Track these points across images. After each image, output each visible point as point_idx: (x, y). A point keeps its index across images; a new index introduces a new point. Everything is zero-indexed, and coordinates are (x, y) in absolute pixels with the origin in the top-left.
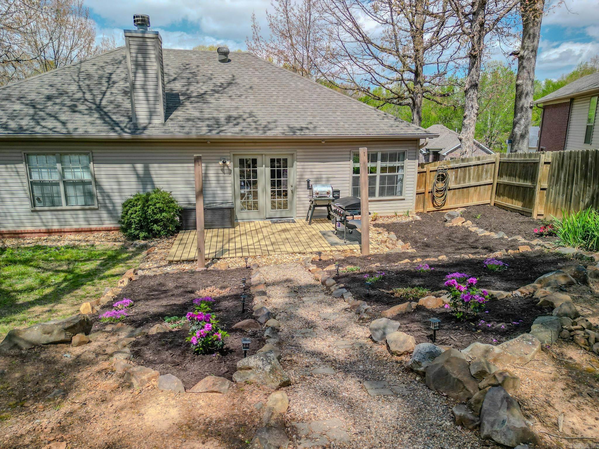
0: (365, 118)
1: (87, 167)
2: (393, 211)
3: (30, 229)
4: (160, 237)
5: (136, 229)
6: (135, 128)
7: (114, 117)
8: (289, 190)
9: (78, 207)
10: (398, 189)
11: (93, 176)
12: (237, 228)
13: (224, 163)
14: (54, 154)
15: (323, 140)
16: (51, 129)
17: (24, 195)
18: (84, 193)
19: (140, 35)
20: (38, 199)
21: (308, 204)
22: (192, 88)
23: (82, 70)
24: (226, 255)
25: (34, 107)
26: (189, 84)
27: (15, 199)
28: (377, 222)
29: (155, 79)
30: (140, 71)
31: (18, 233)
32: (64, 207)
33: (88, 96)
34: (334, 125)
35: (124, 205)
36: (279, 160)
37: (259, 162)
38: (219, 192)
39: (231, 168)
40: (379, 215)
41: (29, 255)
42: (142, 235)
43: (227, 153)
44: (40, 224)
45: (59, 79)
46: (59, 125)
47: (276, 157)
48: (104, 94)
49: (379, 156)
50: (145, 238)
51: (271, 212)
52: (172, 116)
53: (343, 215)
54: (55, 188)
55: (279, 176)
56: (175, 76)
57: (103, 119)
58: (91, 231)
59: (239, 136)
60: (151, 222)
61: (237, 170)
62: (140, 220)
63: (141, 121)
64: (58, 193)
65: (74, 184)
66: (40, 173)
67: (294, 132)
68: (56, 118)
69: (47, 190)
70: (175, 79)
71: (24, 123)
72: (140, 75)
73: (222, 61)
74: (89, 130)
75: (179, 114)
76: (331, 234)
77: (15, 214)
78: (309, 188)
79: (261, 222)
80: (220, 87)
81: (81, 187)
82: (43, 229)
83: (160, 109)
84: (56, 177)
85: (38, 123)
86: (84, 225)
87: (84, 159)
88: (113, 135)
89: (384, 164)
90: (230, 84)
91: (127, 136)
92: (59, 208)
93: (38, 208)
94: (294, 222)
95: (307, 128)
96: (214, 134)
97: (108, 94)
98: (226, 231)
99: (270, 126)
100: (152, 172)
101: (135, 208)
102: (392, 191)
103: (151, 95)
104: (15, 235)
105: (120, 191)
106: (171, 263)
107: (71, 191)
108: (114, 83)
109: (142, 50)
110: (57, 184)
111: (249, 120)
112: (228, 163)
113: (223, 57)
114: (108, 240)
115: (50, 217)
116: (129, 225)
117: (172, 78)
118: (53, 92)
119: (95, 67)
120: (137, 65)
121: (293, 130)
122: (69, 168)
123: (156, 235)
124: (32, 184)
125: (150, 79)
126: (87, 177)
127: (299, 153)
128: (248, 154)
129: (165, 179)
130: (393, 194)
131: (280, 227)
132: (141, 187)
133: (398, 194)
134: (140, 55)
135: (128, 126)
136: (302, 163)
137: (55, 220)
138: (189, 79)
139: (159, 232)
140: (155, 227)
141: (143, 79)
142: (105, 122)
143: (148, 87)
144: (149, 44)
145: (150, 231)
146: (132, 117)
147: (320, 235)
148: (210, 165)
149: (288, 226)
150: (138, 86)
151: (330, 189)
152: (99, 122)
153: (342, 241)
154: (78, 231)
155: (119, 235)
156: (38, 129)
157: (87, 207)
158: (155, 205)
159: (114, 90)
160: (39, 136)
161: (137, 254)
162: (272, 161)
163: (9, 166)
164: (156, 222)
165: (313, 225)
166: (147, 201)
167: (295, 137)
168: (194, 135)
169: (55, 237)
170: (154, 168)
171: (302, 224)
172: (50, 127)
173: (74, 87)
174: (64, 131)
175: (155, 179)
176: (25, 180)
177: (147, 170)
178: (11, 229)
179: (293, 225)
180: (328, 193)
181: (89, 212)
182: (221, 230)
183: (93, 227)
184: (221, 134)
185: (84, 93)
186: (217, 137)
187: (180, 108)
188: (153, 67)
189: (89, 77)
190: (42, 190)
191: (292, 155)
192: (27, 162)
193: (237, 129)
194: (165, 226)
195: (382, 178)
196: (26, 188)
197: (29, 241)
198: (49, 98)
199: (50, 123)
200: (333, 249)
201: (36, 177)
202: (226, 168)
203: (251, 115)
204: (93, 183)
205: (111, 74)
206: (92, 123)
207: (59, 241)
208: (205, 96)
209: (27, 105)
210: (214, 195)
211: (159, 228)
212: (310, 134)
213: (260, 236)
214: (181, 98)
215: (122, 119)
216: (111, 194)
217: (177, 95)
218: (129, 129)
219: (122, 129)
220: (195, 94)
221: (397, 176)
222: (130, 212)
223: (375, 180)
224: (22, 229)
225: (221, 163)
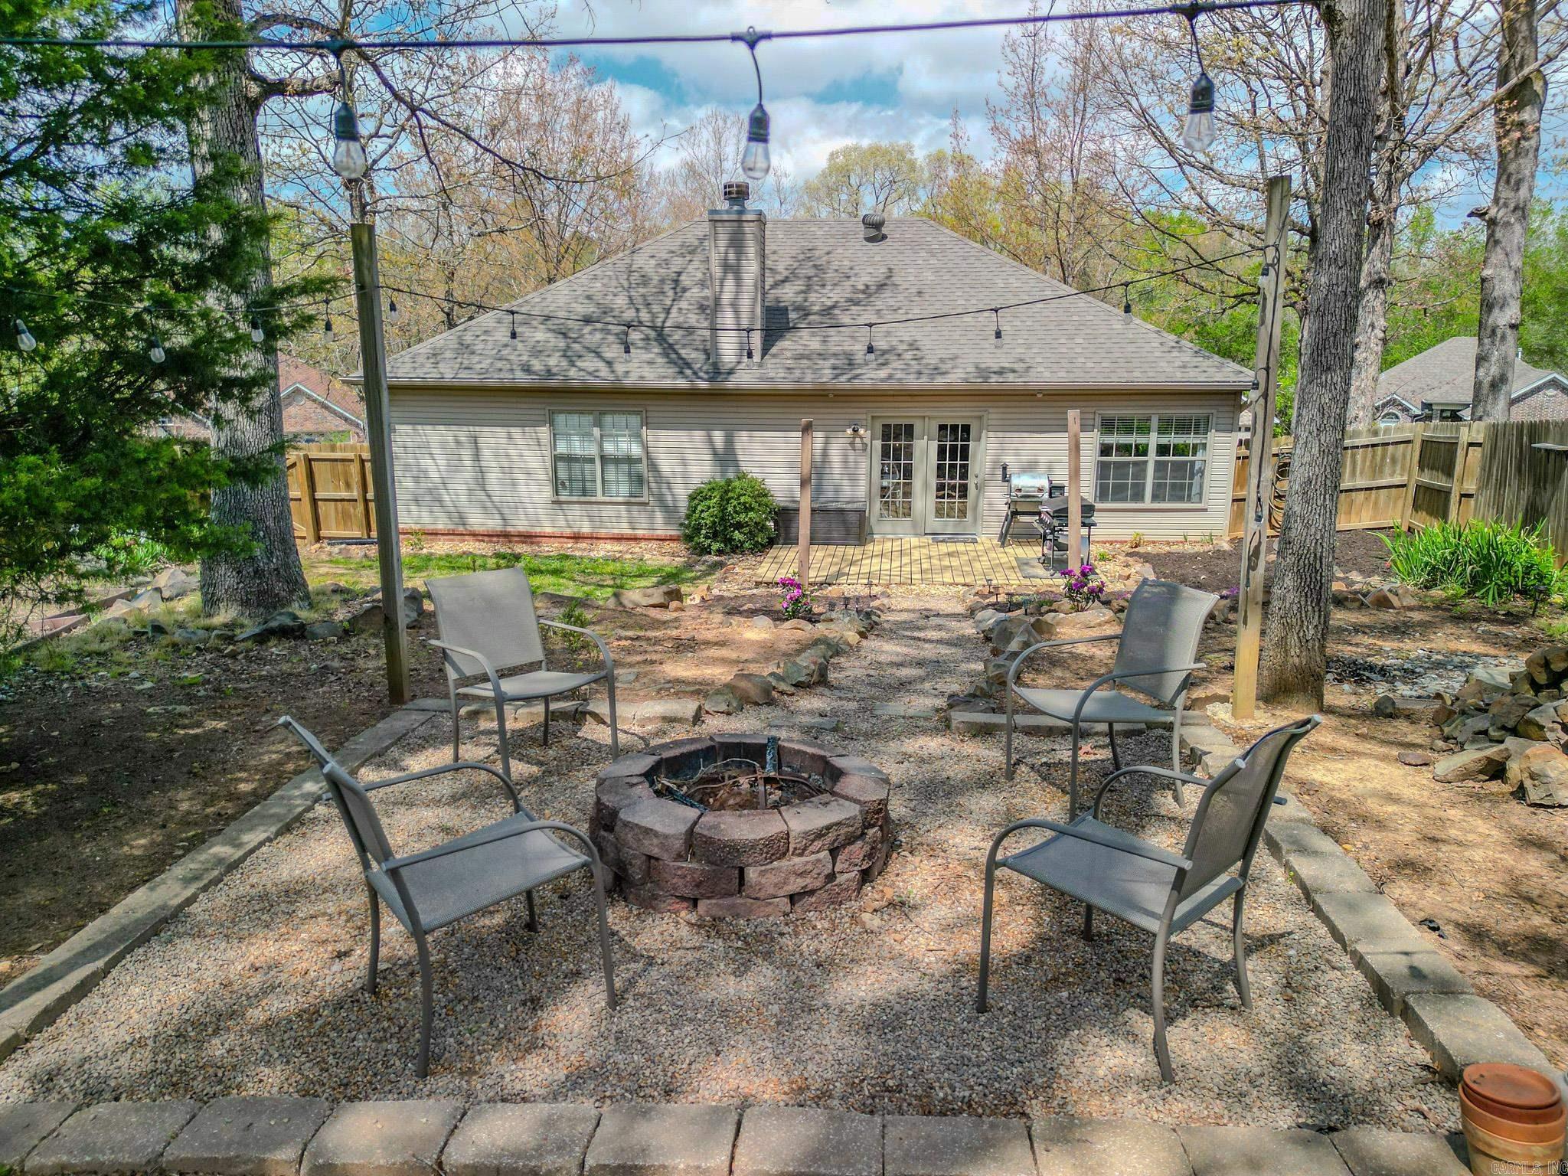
0: (1131, 348)
1: (638, 436)
2: (1181, 532)
3: (548, 530)
4: (743, 553)
5: (707, 537)
6: (716, 371)
7: (683, 352)
8: (971, 482)
9: (620, 499)
10: (1195, 490)
11: (646, 448)
12: (870, 547)
13: (855, 431)
14: (590, 412)
15: (1040, 391)
16: (590, 374)
17: (544, 477)
18: (630, 475)
19: (734, 217)
20: (563, 484)
21: (1004, 510)
22: (813, 297)
23: (634, 267)
24: (843, 580)
25: (565, 335)
26: (808, 289)
27: (532, 483)
28: (1140, 549)
29: (752, 289)
30: (730, 276)
31: (531, 536)
32: (600, 498)
33: (645, 316)
34: (1064, 363)
35: (692, 498)
36: (954, 428)
37: (917, 431)
38: (845, 483)
39: (867, 440)
40: (1146, 538)
41: (556, 565)
42: (715, 546)
43: (862, 415)
44: (563, 523)
45: (598, 285)
46: (601, 365)
47: (949, 423)
48: (668, 311)
49: (1154, 423)
50: (720, 552)
51: (934, 524)
52: (774, 350)
53: (1049, 526)
54: (588, 467)
55: (953, 457)
56: (786, 273)
57: (667, 355)
58: (635, 539)
59: (885, 385)
60: (732, 525)
61: (878, 444)
62: (714, 523)
63: (726, 359)
64: (594, 475)
65: (617, 461)
66: (569, 442)
67: (986, 379)
68: (598, 355)
69: (576, 468)
70: (786, 280)
71: (552, 362)
72: (730, 284)
73: (870, 239)
74: (646, 374)
75: (786, 345)
76: (1036, 563)
77: (529, 506)
78: (1005, 478)
79: (915, 541)
80: (863, 292)
81: (625, 467)
82: (568, 531)
83: (757, 339)
84: (592, 450)
85: (572, 364)
86: (625, 529)
87: (635, 420)
88: (682, 383)
89: (1165, 440)
90: (881, 286)
91: (703, 385)
92: (593, 499)
93: (562, 498)
94: (975, 541)
95: (1013, 371)
96: (843, 382)
97: (674, 311)
98: (850, 550)
99: (944, 367)
100: (738, 445)
101: (707, 503)
102: (1181, 492)
103: (744, 315)
104: (528, 538)
105: (685, 476)
106: (758, 584)
107: (611, 473)
108: (684, 290)
109: (737, 242)
110: (592, 461)
111: (908, 356)
112: (862, 431)
113: (873, 233)
114: (663, 554)
115: (578, 513)
116: (697, 529)
117: (779, 277)
118: (590, 309)
119: (653, 262)
120: (726, 267)
121: (983, 372)
122: (611, 436)
123: (736, 549)
124: (557, 459)
125: (745, 289)
126: (636, 450)
127: (993, 415)
128: (898, 415)
129: (757, 458)
130: (1181, 499)
131: (944, 548)
132: (718, 469)
133: (1195, 498)
134: (731, 251)
135: (705, 368)
136: (1000, 434)
137: (585, 519)
138: (809, 278)
139: (742, 543)
140: (737, 535)
141: (733, 289)
142: (671, 362)
143: (742, 302)
144: (747, 230)
145: (728, 541)
146: (711, 352)
147: (1015, 564)
148: (832, 434)
149: (961, 547)
150: (725, 301)
151: (1045, 483)
152: (660, 360)
153: (1048, 574)
154: (619, 539)
155: (679, 547)
156: (573, 373)
157: (633, 500)
158: (738, 498)
159: (684, 304)
160: (575, 384)
161: (710, 574)
162: (942, 428)
163: (527, 429)
164: (739, 526)
165: (1008, 549)
166: (726, 492)
167: (985, 386)
168: (809, 381)
169: (583, 545)
170: (742, 438)
171: (988, 545)
172: (591, 369)
173: (621, 301)
174: (611, 377)
175: (740, 457)
176: (547, 453)
177: (729, 442)
178: (521, 529)
179: (970, 547)
180: (1040, 490)
181: (635, 508)
182: (841, 549)
183: (640, 533)
184: (856, 382)
185: (638, 310)
186: (848, 386)
187: (788, 335)
188: (751, 269)
189: (645, 280)
190: (570, 469)
191: (980, 418)
192: (552, 424)
193: (883, 373)
194: (751, 535)
195: (1160, 467)
196: (548, 465)
197: (549, 548)
198: (587, 320)
199: (590, 363)
200: (1027, 582)
201: (562, 448)
202: (858, 440)
203: (913, 345)
204: (644, 460)
205: (679, 274)
206: (650, 363)
207: (591, 550)
208: (836, 311)
209: (554, 331)
210: (837, 489)
211: (742, 537)
212: (1012, 381)
213: (906, 560)
214: (792, 315)
215: (694, 355)
216: (672, 480)
217: (786, 309)
218: (707, 373)
219: (695, 373)
220: (816, 308)
221: (1193, 463)
222: (700, 508)
223: (1145, 471)
224: (538, 530)
225: (849, 431)
